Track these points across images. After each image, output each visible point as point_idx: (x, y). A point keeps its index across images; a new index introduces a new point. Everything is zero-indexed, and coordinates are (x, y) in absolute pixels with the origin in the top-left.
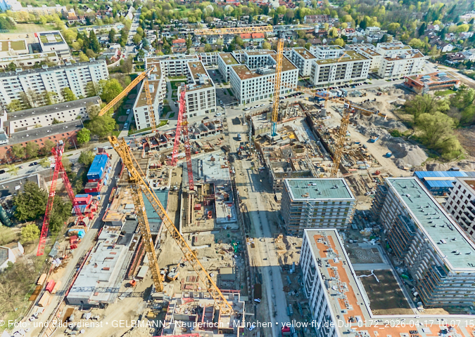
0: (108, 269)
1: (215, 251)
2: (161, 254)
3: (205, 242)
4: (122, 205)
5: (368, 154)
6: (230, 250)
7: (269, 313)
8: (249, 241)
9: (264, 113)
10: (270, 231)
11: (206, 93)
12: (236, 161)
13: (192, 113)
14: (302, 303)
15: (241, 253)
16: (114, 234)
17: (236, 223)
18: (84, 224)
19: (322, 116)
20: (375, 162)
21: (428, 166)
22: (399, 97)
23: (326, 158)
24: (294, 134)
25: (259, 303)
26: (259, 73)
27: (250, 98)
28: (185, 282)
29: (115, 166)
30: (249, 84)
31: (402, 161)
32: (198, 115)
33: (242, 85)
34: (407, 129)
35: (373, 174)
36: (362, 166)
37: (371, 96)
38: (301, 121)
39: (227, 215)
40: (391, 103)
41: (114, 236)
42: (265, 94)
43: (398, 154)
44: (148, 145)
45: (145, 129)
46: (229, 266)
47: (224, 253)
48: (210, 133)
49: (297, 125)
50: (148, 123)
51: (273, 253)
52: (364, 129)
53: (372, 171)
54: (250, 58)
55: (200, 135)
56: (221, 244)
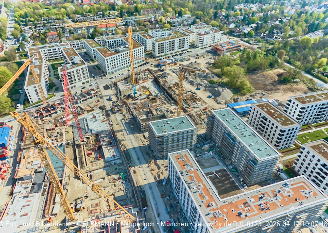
0: (26, 215)
1: (109, 182)
2: (68, 192)
3: (100, 177)
4: (29, 163)
5: (198, 98)
6: (119, 178)
7: (154, 215)
8: (132, 170)
9: (126, 79)
10: (145, 159)
12: (112, 116)
13: (72, 85)
14: (175, 203)
15: (128, 179)
16: (26, 186)
17: (120, 159)
19: (165, 77)
20: (203, 102)
21: (234, 99)
22: (210, 58)
23: (172, 104)
24: (149, 91)
25: (146, 210)
26: (117, 52)
27: (114, 70)
28: (91, 209)
30: (111, 60)
31: (219, 99)
32: (77, 86)
33: (106, 61)
34: (218, 79)
35: (203, 110)
36: (196, 106)
37: (193, 60)
38: (152, 82)
39: (112, 154)
40: (206, 63)
41: (27, 188)
42: (124, 66)
43: (216, 95)
44: (42, 114)
46: (120, 190)
47: (115, 182)
48: (89, 98)
49: (149, 84)
50: (39, 97)
51: (149, 174)
52: (193, 81)
53: (202, 108)
54: (108, 42)
55: (81, 101)
56: (112, 176)
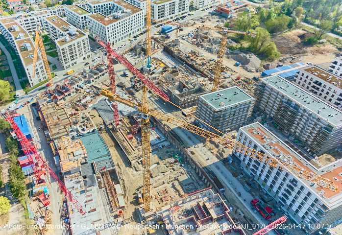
0: (95, 210)
1: (165, 166)
2: (126, 182)
3: (153, 162)
4: (69, 154)
5: (224, 67)
6: (176, 162)
7: (235, 195)
8: (188, 150)
9: (131, 50)
10: (197, 138)
11: (82, 41)
12: (137, 94)
13: (73, 61)
14: (251, 180)
15: (186, 161)
16: (78, 180)
17: (166, 140)
18: (43, 181)
19: (176, 45)
20: (232, 71)
21: (264, 66)
22: (217, 21)
23: (198, 76)
24: (163, 63)
25: (224, 191)
27: (114, 40)
28: (160, 197)
29: (33, 124)
30: (112, 28)
31: (249, 66)
32: (78, 63)
33: (107, 30)
34: (236, 44)
35: (236, 80)
36: (226, 76)
37: (199, 24)
38: (162, 52)
39: (156, 137)
40: (215, 27)
41: (80, 182)
42: (124, 35)
43: (244, 63)
44: (55, 97)
45: (39, 85)
46: (182, 173)
47: (173, 166)
48: (101, 76)
49: (159, 54)
50: (39, 79)
51: (209, 153)
52: (211, 49)
53: (234, 77)
54: (94, 7)
55: (94, 79)
56: (166, 160)
